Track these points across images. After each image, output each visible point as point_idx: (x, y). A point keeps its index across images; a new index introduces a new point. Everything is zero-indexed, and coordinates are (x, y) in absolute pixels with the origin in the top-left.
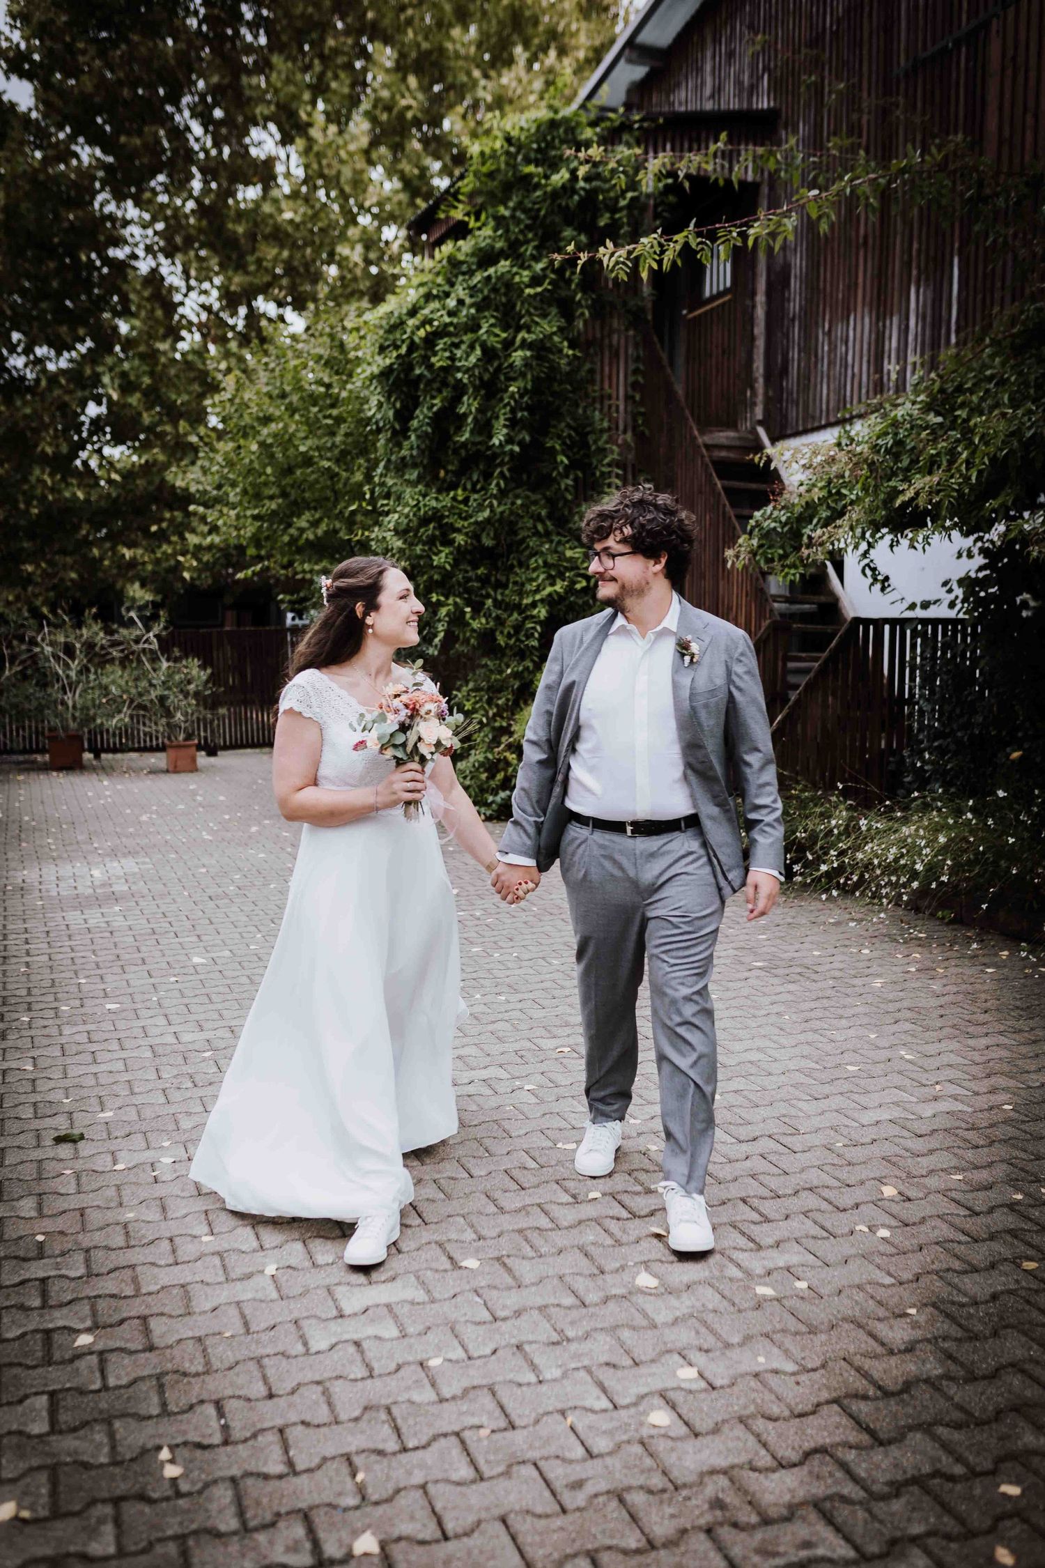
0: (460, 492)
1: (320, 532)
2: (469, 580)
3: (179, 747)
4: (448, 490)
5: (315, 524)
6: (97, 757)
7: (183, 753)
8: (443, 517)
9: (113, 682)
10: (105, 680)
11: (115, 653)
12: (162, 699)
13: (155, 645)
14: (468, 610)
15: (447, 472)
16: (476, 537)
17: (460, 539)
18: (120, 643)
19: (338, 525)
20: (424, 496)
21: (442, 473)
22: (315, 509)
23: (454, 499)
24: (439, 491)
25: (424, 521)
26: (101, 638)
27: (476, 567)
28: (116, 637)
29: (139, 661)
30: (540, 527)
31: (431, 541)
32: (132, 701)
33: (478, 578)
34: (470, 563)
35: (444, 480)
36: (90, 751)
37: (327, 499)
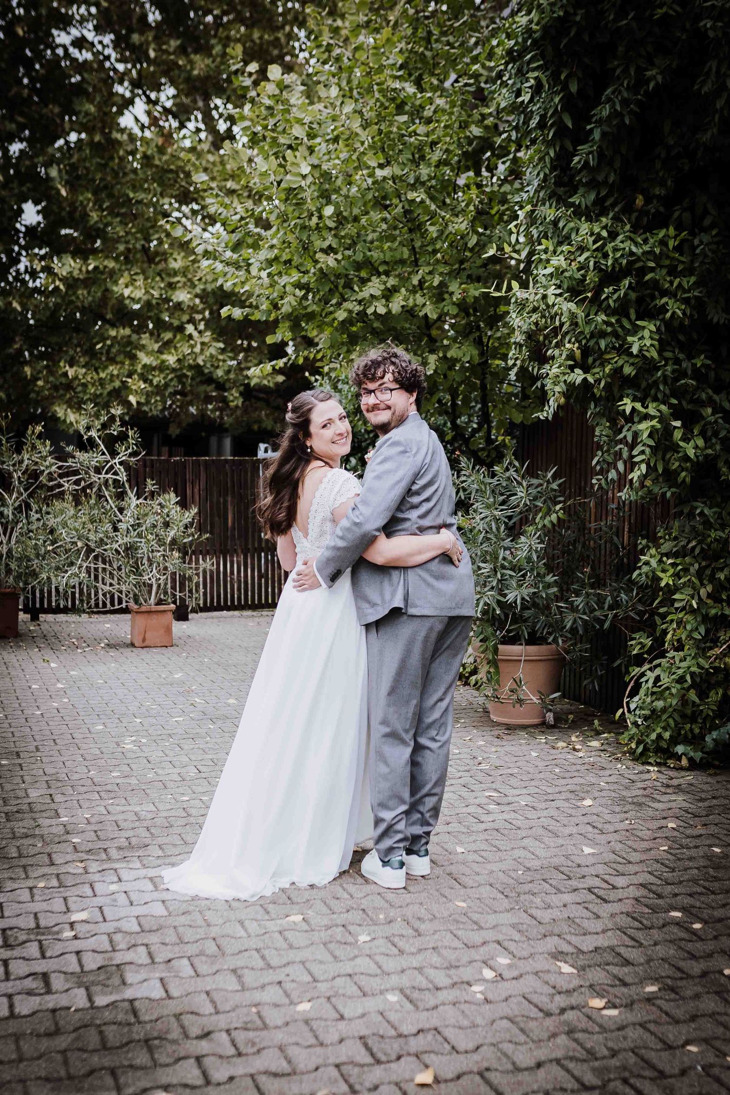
0: (672, 231)
1: (396, 306)
3: (149, 612)
4: (650, 228)
5: (388, 294)
6: (35, 618)
7: (154, 620)
8: (644, 270)
9: (65, 525)
10: (52, 522)
11: (67, 485)
12: (130, 549)
13: (123, 477)
15: (648, 200)
17: (674, 308)
18: (76, 473)
19: (420, 300)
20: (613, 235)
21: (640, 201)
22: (387, 274)
23: (663, 243)
24: (635, 229)
25: (610, 277)
26: (50, 465)
27: (690, 357)
28: (70, 462)
29: (100, 496)
31: (621, 310)
32: (90, 550)
33: (697, 374)
34: (682, 347)
35: (642, 212)
36: (25, 611)
37: (402, 262)
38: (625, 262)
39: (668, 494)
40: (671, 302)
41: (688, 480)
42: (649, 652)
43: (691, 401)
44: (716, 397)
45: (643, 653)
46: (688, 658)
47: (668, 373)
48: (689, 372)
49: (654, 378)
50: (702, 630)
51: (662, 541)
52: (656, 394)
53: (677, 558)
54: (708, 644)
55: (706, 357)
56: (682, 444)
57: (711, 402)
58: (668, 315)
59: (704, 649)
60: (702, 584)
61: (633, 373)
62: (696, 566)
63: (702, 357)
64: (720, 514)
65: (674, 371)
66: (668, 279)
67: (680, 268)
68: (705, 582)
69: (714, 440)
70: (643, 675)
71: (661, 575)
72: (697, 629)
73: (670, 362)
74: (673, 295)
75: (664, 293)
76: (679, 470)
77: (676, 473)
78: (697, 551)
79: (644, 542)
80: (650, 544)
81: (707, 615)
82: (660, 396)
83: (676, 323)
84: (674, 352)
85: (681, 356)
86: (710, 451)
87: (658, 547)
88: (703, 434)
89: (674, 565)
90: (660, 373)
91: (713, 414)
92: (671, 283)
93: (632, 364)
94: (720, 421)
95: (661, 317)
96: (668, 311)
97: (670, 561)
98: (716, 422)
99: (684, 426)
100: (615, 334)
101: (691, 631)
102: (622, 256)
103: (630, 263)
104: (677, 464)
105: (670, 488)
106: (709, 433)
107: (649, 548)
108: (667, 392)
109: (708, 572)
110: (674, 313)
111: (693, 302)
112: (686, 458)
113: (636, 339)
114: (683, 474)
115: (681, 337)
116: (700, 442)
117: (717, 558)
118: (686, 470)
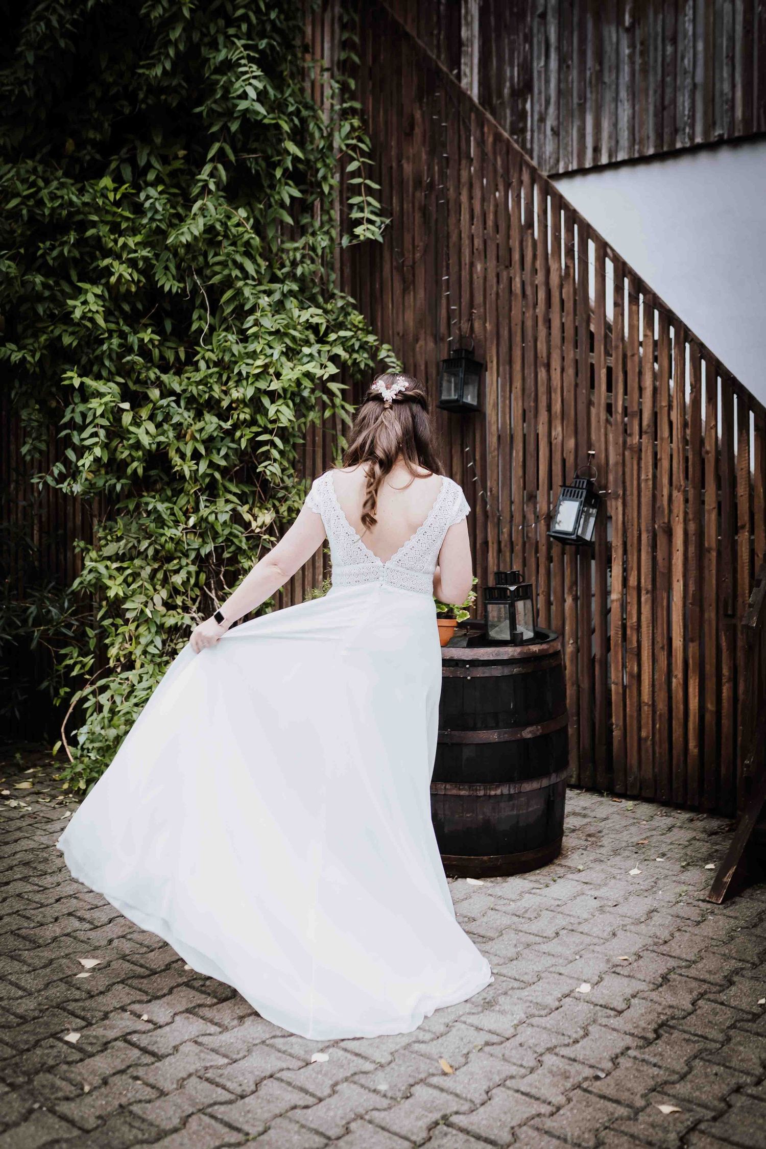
0: (110, 183)
2: (129, 350)
14: (126, 406)
16: (147, 271)
21: (69, 145)
30: (250, 268)
38: (65, 213)
39: (118, 487)
40: (116, 264)
41: (140, 471)
42: (91, 672)
43: (138, 381)
44: (164, 377)
45: (83, 674)
46: (145, 677)
47: (114, 347)
48: (136, 348)
49: (98, 352)
50: (158, 642)
51: (103, 542)
52: (100, 371)
53: (122, 561)
54: (165, 658)
55: (153, 332)
56: (132, 429)
57: (159, 383)
58: (113, 279)
59: (159, 665)
60: (155, 590)
61: (75, 344)
62: (148, 569)
63: (149, 331)
64: (172, 509)
65: (120, 346)
66: (112, 237)
67: (124, 225)
68: (158, 587)
69: (166, 426)
70: (85, 699)
71: (109, 583)
72: (152, 642)
73: (115, 335)
74: (118, 257)
75: (107, 253)
76: (129, 460)
77: (125, 464)
78: (151, 552)
79: (82, 544)
80: (90, 547)
81: (163, 625)
82: (104, 373)
83: (123, 289)
84: (118, 323)
85: (126, 329)
86: (162, 439)
87: (99, 549)
88: (151, 418)
89: (120, 570)
90: (105, 347)
91: (163, 396)
92: (116, 241)
93: (72, 333)
94: (173, 404)
95: (103, 281)
96: (113, 274)
97: (115, 565)
98: (168, 405)
99: (132, 408)
100: (53, 298)
101: (147, 645)
102: (61, 206)
103: (70, 214)
104: (126, 453)
105: (118, 479)
106: (160, 418)
107: (88, 551)
108: (113, 369)
109: (160, 575)
110: (121, 276)
111: (141, 264)
112: (138, 445)
113: (78, 303)
114: (135, 464)
115: (127, 308)
116: (151, 427)
117: (169, 559)
118: (139, 460)
